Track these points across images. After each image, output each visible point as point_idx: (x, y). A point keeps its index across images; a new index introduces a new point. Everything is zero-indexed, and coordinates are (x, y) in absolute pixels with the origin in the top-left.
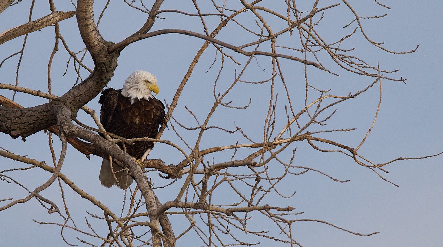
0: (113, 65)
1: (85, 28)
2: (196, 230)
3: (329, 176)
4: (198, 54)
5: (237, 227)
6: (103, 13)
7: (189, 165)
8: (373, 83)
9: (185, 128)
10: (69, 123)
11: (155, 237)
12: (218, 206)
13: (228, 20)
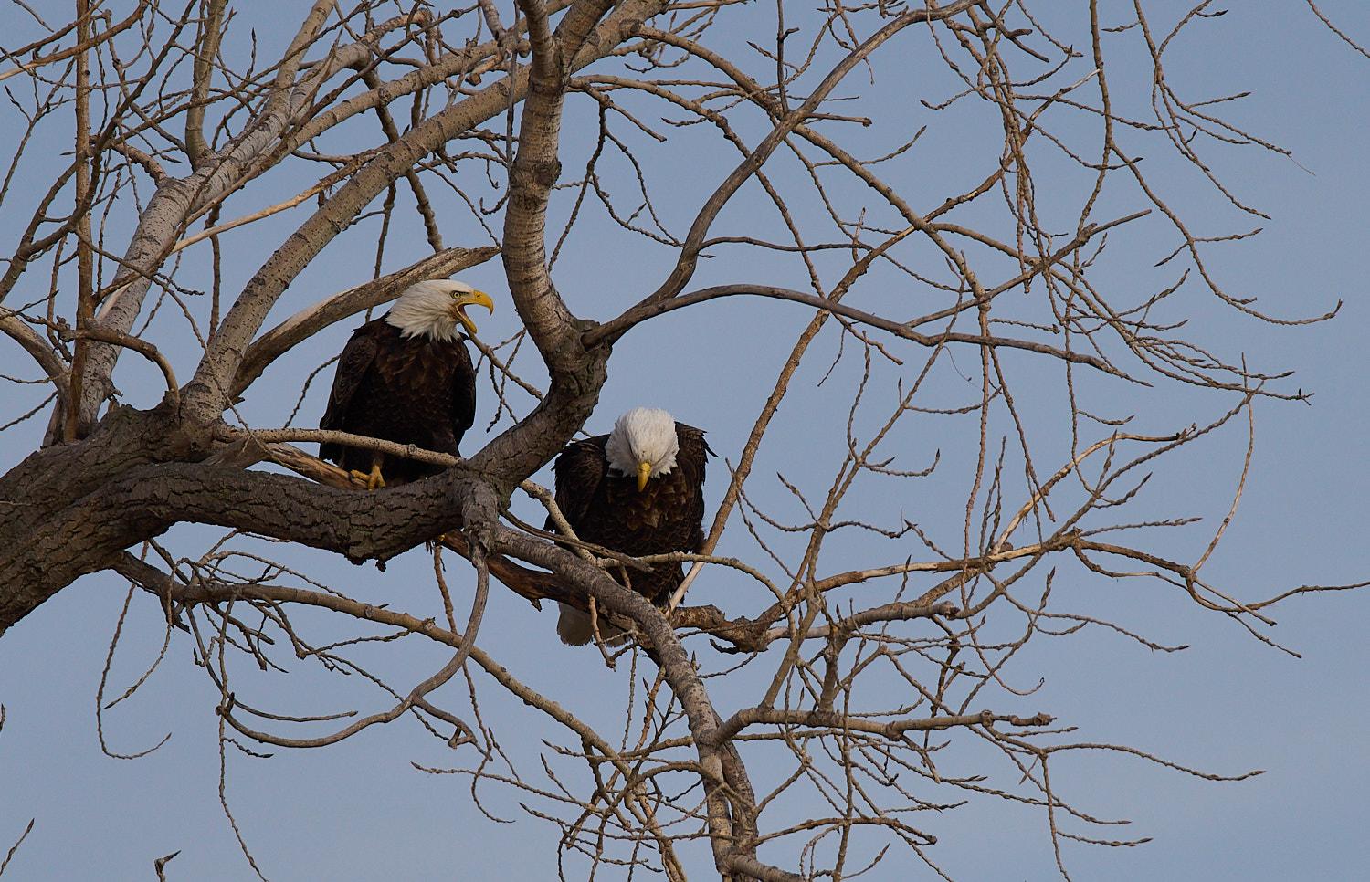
0: (597, 376)
1: (525, 287)
2: (813, 779)
3: (1137, 637)
4: (800, 343)
5: (909, 768)
6: (559, 246)
7: (785, 618)
8: (1241, 405)
9: (779, 527)
10: (493, 523)
11: (714, 798)
12: (861, 715)
13: (872, 259)
